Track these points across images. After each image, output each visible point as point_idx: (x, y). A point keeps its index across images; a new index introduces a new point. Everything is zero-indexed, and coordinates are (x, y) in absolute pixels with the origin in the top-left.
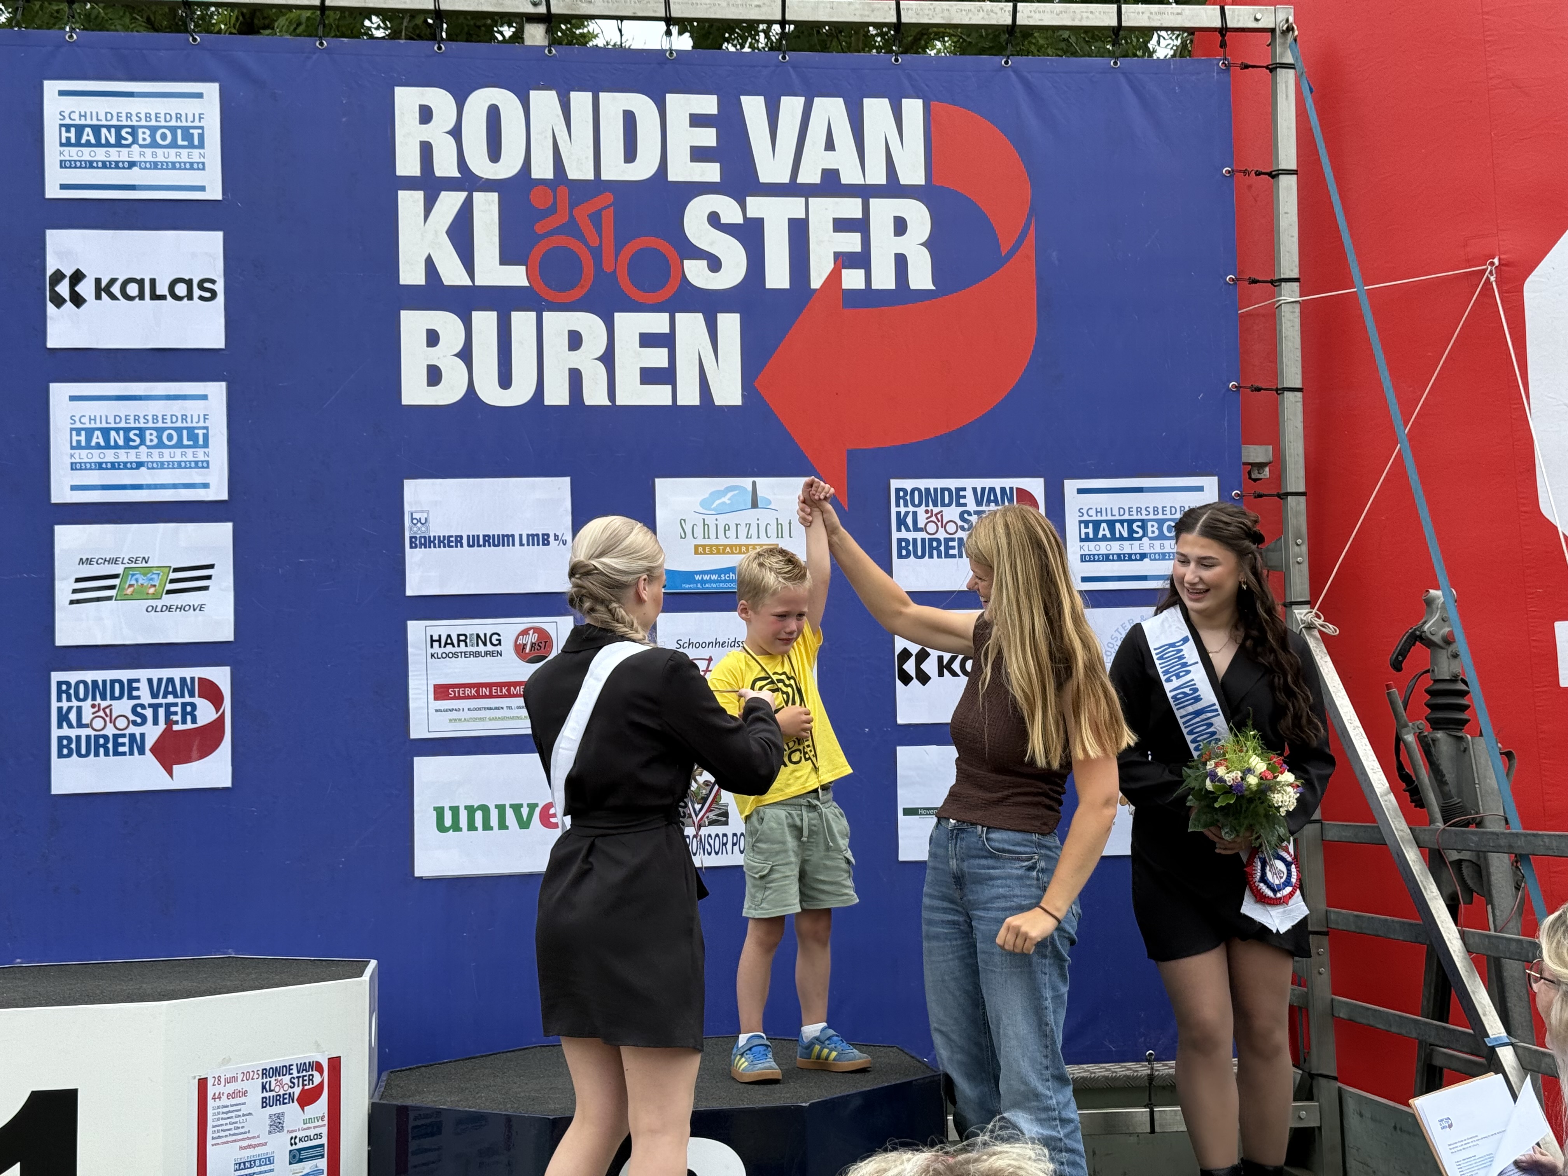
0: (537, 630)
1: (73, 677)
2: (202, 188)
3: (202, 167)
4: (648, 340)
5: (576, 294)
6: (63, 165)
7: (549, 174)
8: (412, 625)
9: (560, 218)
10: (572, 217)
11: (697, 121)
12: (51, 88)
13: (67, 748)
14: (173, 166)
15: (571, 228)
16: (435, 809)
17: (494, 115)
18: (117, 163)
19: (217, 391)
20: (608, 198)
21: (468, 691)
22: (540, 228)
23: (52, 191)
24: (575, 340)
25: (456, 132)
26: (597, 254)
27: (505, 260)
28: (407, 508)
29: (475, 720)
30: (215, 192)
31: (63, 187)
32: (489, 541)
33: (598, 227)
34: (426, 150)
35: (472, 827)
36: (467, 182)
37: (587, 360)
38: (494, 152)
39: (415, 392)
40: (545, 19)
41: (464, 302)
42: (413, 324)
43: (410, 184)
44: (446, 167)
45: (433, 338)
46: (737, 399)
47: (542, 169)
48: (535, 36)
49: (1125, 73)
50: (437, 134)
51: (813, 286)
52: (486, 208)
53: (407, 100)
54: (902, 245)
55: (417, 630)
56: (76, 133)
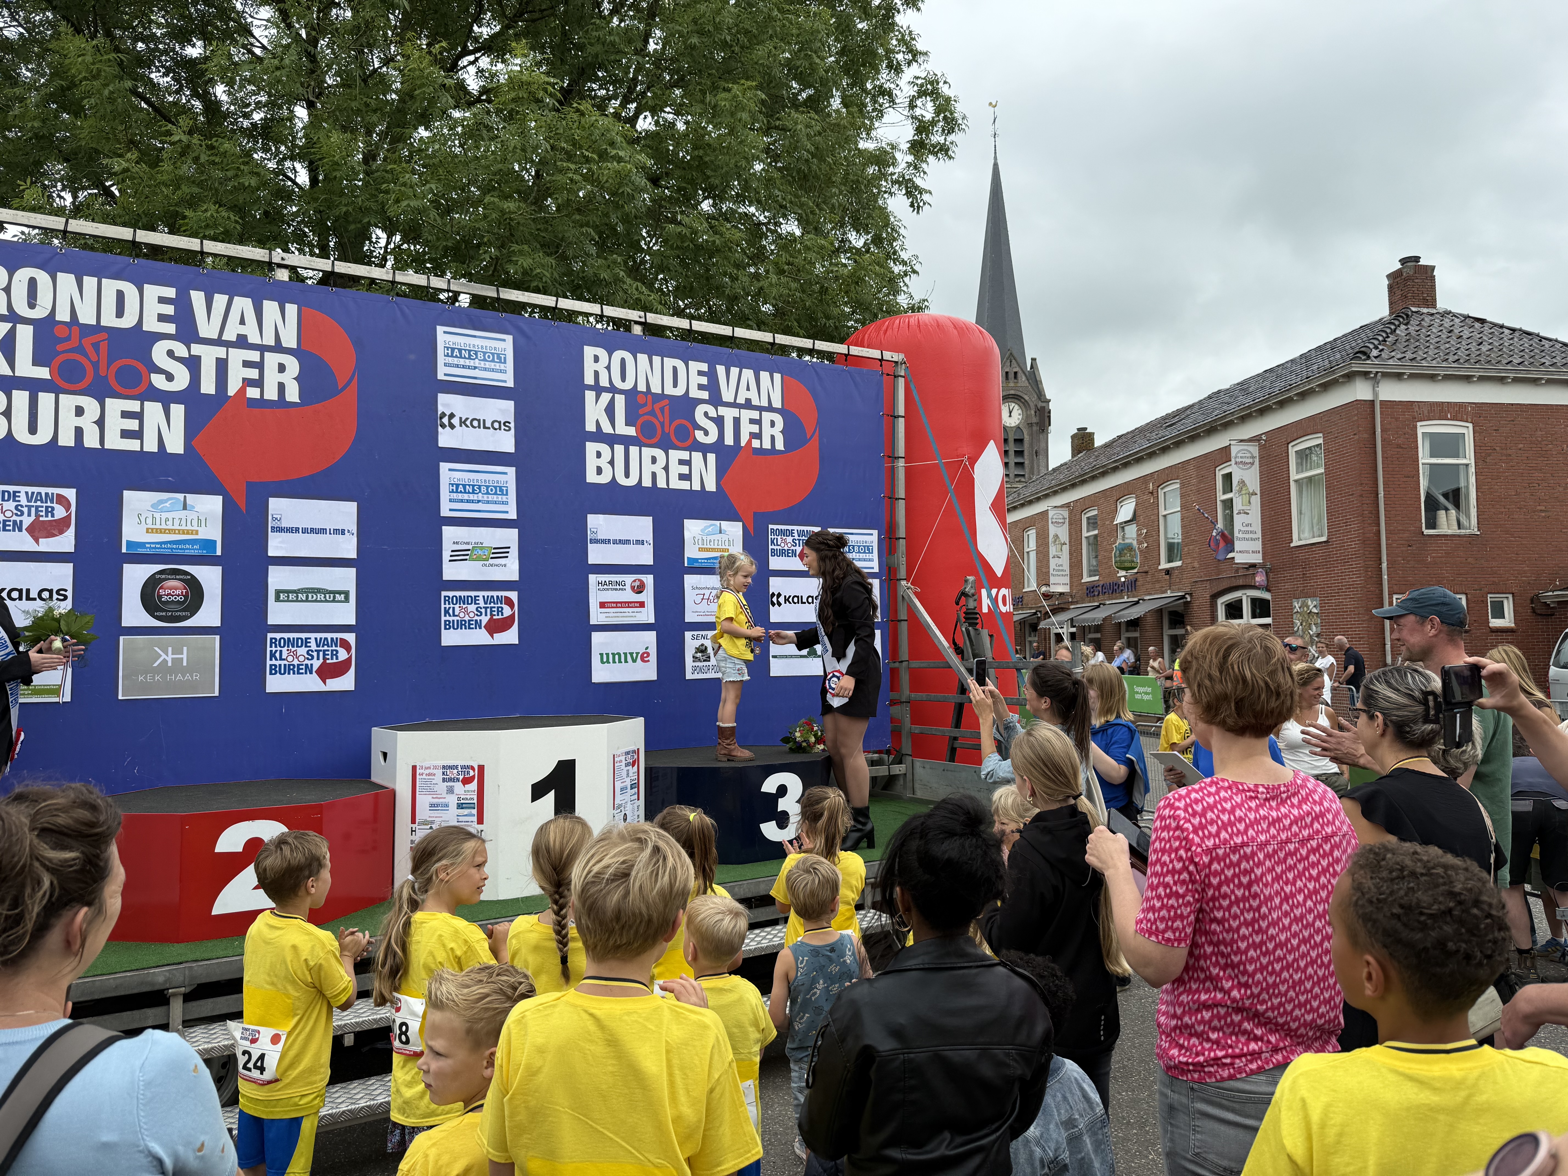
0: (640, 580)
1: (451, 594)
2: (505, 381)
3: (505, 372)
4: (682, 462)
5: (655, 441)
6: (445, 365)
7: (644, 389)
9: (649, 408)
10: (653, 408)
11: (700, 373)
12: (440, 330)
13: (449, 626)
14: (492, 371)
15: (652, 413)
17: (623, 362)
18: (469, 366)
19: (511, 471)
20: (666, 402)
22: (641, 411)
23: (440, 376)
24: (654, 460)
25: (608, 368)
26: (662, 424)
27: (628, 424)
30: (511, 384)
31: (445, 375)
33: (663, 413)
34: (596, 374)
36: (613, 389)
37: (658, 468)
38: (623, 379)
39: (592, 477)
40: (645, 325)
41: (611, 440)
42: (591, 448)
43: (590, 388)
44: (604, 382)
45: (599, 455)
46: (714, 489)
47: (642, 387)
48: (638, 330)
49: (849, 373)
50: (601, 368)
51: (741, 445)
52: (620, 401)
53: (589, 351)
54: (773, 431)
55: (593, 579)
56: (451, 351)
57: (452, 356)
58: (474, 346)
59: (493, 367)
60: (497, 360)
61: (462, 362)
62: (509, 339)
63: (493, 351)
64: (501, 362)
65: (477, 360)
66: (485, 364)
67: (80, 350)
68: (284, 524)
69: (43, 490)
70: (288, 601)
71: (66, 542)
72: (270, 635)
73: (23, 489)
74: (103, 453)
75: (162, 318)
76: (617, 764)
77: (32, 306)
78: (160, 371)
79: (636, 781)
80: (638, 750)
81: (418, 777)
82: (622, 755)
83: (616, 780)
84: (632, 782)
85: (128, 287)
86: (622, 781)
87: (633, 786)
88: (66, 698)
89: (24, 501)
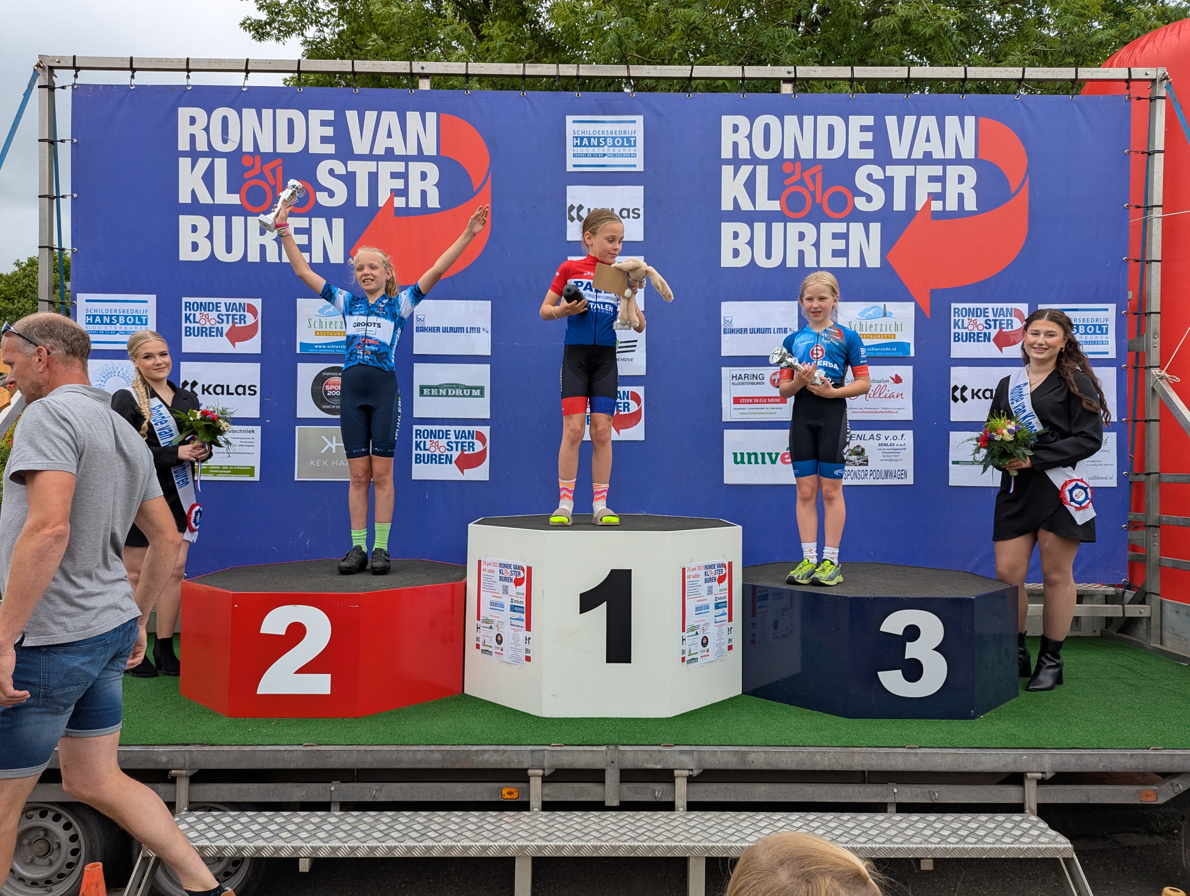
2: (635, 166)
3: (635, 156)
4: (836, 236)
5: (803, 214)
6: (574, 156)
7: (792, 156)
8: (724, 369)
9: (796, 177)
10: (802, 176)
11: (863, 129)
12: (569, 119)
14: (622, 155)
15: (801, 182)
16: (733, 453)
17: (767, 127)
18: (598, 154)
20: (819, 167)
21: (748, 400)
22: (786, 182)
23: (570, 168)
24: (802, 236)
25: (749, 137)
26: (813, 194)
27: (771, 197)
28: (722, 315)
29: (750, 413)
30: (640, 168)
31: (574, 166)
32: (758, 330)
33: (814, 181)
34: (735, 145)
35: (750, 462)
36: (754, 160)
37: (807, 246)
38: (767, 146)
39: (727, 261)
40: (795, 81)
41: (750, 218)
42: (727, 228)
43: (728, 162)
44: (744, 154)
45: (736, 236)
46: (877, 265)
47: (789, 154)
48: (787, 89)
49: (1077, 103)
50: (741, 138)
51: (917, 209)
52: (762, 172)
53: (727, 121)
54: (962, 188)
55: (726, 372)
56: (581, 141)
57: (581, 146)
58: (603, 132)
59: (622, 152)
60: (625, 144)
61: (590, 150)
62: (640, 119)
63: (622, 135)
64: (630, 146)
65: (606, 146)
66: (614, 150)
67: (262, 176)
68: (427, 325)
69: (237, 301)
70: (430, 396)
71: (253, 345)
72: (415, 427)
73: (223, 300)
74: (281, 267)
75: (325, 140)
76: (690, 580)
77: (225, 141)
78: (324, 189)
79: (727, 600)
80: (730, 564)
81: (482, 573)
82: (699, 568)
83: (686, 597)
84: (719, 601)
85: (296, 115)
86: (699, 599)
87: (720, 605)
88: (257, 478)
89: (223, 311)
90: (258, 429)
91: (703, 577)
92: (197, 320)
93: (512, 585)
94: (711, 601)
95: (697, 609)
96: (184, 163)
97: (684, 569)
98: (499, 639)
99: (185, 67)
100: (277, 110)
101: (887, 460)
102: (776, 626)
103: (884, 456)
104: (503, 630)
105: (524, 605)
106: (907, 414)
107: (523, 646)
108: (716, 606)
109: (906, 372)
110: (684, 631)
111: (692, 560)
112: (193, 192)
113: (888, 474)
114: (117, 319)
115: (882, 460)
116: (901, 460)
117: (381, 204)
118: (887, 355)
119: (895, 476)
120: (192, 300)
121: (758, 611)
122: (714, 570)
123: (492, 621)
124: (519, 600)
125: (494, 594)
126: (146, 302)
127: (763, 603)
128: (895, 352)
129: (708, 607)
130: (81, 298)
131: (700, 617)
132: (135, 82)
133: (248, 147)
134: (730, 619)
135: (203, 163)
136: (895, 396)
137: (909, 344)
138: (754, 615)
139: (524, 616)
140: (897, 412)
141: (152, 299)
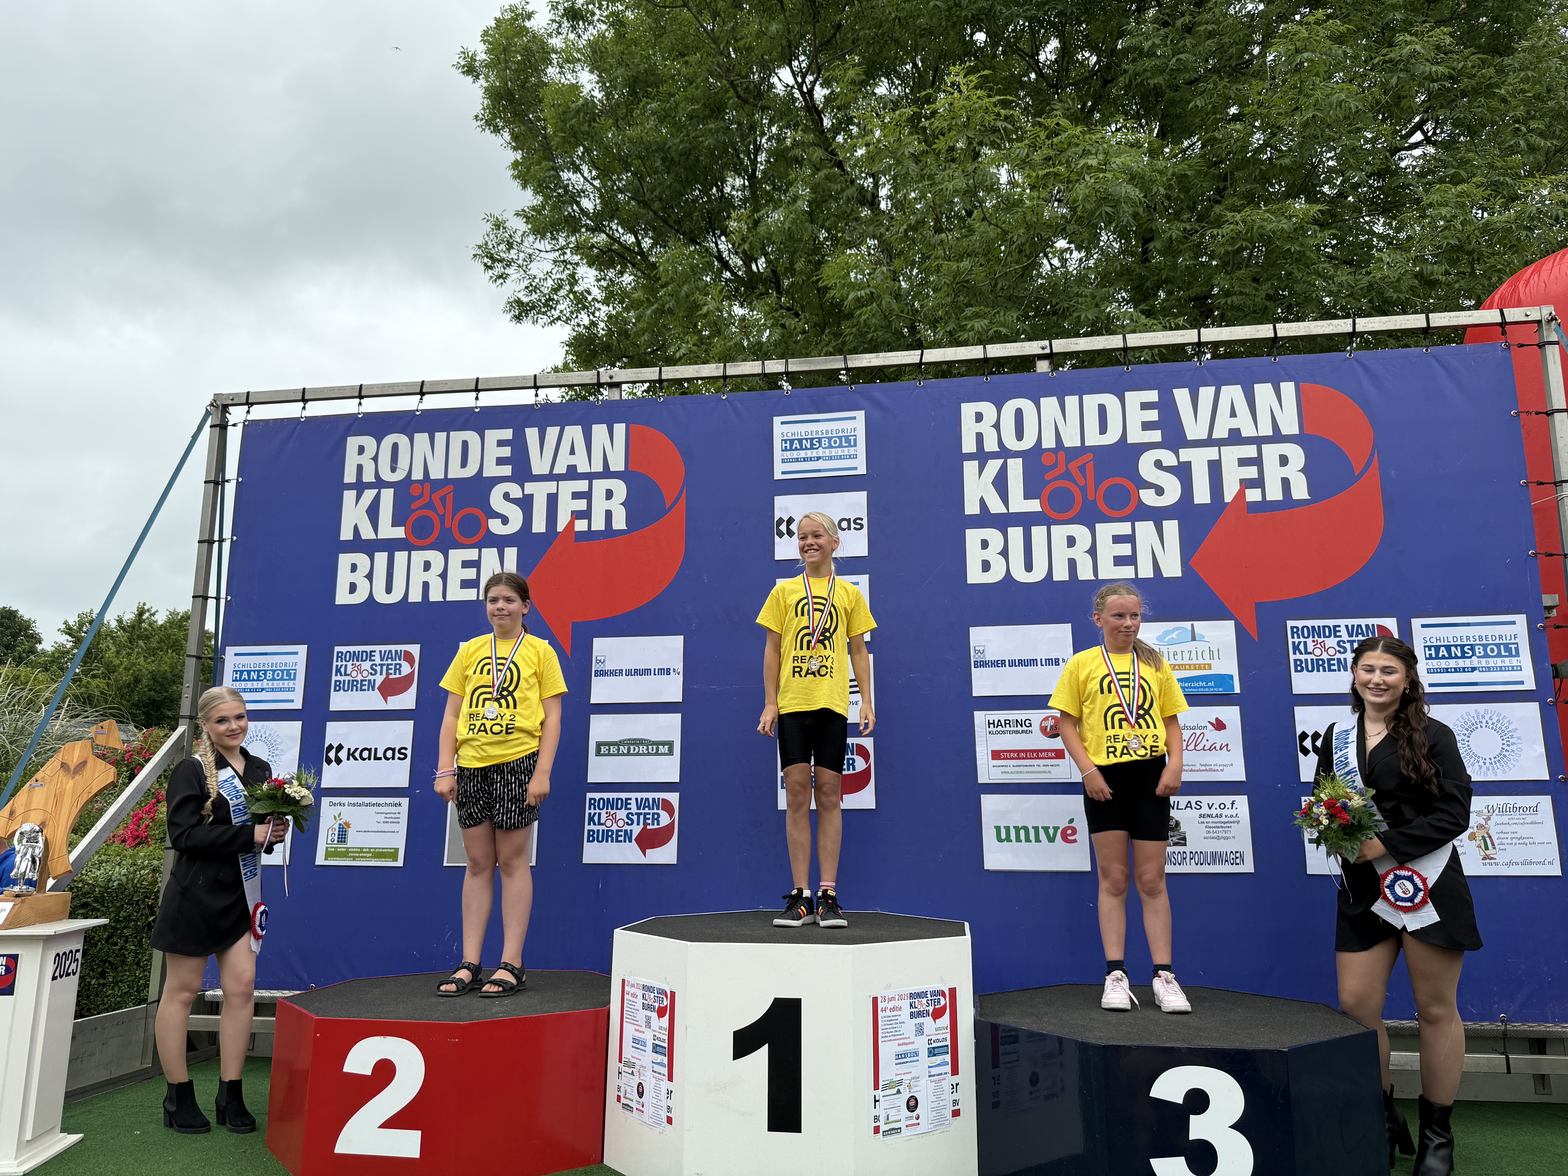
0: (1053, 717)
2: (856, 468)
3: (856, 456)
4: (1118, 539)
5: (1071, 514)
6: (783, 461)
7: (1053, 445)
8: (977, 714)
9: (1060, 470)
10: (1067, 469)
11: (1145, 406)
12: (777, 420)
14: (841, 458)
15: (1067, 476)
16: (995, 827)
17: (1019, 413)
18: (811, 458)
19: (863, 581)
20: (1090, 456)
21: (1012, 755)
22: (1048, 476)
23: (778, 476)
24: (1071, 541)
25: (997, 426)
26: (1083, 490)
27: (1027, 496)
28: (972, 644)
29: (1017, 772)
30: (863, 470)
31: (783, 473)
32: (1021, 663)
33: (1084, 473)
34: (980, 437)
35: (1018, 840)
36: (1004, 453)
37: (1080, 553)
38: (1020, 435)
39: (975, 576)
40: (1049, 356)
41: (1003, 522)
42: (973, 537)
43: (970, 457)
44: (991, 445)
45: (985, 544)
46: (1178, 573)
47: (1049, 442)
48: (1043, 366)
49: (1434, 357)
50: (986, 427)
51: (1226, 501)
52: (1015, 467)
53: (968, 410)
54: (1285, 472)
55: (980, 717)
56: (790, 444)
57: (791, 449)
58: (817, 433)
59: (840, 453)
60: (844, 444)
61: (802, 454)
62: (860, 415)
63: (840, 434)
64: (850, 446)
65: (820, 449)
66: (830, 452)
67: (430, 505)
68: (608, 667)
69: (393, 648)
70: (609, 755)
71: (407, 700)
72: (589, 795)
73: (377, 648)
74: (445, 605)
75: (501, 461)
76: (884, 1014)
77: (393, 469)
78: (497, 515)
79: (948, 1043)
80: (953, 991)
81: (626, 996)
82: (901, 997)
83: (880, 1040)
84: (934, 1045)
85: (472, 437)
86: (901, 1042)
87: (936, 1051)
88: (400, 863)
89: (378, 661)
90: (405, 801)
91: (906, 1011)
92: (348, 672)
93: (654, 1015)
94: (921, 1045)
95: (899, 1056)
96: (349, 496)
97: (875, 1000)
98: (641, 1090)
99: (357, 394)
100: (452, 433)
101: (1213, 838)
102: (1034, 1080)
103: (1209, 832)
104: (644, 1078)
105: (666, 1045)
106: (1237, 772)
107: (664, 1103)
108: (930, 1052)
109: (1231, 714)
110: (876, 1087)
111: (888, 987)
112: (356, 528)
113: (1216, 858)
114: (265, 674)
115: (1205, 838)
116: (1234, 837)
117: (560, 528)
118: (1201, 691)
119: (1226, 861)
120: (344, 649)
121: (1002, 1059)
122: (925, 999)
123: (633, 1065)
124: (662, 1037)
125: (637, 1028)
126: (296, 653)
127: (1010, 1048)
128: (1212, 688)
129: (916, 1054)
130: (230, 651)
131: (903, 1069)
132: (306, 414)
133: (417, 475)
134: (955, 1071)
135: (369, 495)
136: (1218, 748)
137: (1231, 677)
138: (995, 1064)
139: (665, 1060)
140: (1222, 770)
141: (302, 649)
